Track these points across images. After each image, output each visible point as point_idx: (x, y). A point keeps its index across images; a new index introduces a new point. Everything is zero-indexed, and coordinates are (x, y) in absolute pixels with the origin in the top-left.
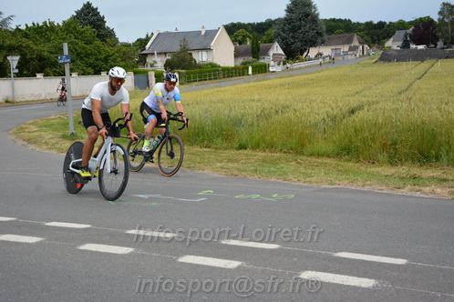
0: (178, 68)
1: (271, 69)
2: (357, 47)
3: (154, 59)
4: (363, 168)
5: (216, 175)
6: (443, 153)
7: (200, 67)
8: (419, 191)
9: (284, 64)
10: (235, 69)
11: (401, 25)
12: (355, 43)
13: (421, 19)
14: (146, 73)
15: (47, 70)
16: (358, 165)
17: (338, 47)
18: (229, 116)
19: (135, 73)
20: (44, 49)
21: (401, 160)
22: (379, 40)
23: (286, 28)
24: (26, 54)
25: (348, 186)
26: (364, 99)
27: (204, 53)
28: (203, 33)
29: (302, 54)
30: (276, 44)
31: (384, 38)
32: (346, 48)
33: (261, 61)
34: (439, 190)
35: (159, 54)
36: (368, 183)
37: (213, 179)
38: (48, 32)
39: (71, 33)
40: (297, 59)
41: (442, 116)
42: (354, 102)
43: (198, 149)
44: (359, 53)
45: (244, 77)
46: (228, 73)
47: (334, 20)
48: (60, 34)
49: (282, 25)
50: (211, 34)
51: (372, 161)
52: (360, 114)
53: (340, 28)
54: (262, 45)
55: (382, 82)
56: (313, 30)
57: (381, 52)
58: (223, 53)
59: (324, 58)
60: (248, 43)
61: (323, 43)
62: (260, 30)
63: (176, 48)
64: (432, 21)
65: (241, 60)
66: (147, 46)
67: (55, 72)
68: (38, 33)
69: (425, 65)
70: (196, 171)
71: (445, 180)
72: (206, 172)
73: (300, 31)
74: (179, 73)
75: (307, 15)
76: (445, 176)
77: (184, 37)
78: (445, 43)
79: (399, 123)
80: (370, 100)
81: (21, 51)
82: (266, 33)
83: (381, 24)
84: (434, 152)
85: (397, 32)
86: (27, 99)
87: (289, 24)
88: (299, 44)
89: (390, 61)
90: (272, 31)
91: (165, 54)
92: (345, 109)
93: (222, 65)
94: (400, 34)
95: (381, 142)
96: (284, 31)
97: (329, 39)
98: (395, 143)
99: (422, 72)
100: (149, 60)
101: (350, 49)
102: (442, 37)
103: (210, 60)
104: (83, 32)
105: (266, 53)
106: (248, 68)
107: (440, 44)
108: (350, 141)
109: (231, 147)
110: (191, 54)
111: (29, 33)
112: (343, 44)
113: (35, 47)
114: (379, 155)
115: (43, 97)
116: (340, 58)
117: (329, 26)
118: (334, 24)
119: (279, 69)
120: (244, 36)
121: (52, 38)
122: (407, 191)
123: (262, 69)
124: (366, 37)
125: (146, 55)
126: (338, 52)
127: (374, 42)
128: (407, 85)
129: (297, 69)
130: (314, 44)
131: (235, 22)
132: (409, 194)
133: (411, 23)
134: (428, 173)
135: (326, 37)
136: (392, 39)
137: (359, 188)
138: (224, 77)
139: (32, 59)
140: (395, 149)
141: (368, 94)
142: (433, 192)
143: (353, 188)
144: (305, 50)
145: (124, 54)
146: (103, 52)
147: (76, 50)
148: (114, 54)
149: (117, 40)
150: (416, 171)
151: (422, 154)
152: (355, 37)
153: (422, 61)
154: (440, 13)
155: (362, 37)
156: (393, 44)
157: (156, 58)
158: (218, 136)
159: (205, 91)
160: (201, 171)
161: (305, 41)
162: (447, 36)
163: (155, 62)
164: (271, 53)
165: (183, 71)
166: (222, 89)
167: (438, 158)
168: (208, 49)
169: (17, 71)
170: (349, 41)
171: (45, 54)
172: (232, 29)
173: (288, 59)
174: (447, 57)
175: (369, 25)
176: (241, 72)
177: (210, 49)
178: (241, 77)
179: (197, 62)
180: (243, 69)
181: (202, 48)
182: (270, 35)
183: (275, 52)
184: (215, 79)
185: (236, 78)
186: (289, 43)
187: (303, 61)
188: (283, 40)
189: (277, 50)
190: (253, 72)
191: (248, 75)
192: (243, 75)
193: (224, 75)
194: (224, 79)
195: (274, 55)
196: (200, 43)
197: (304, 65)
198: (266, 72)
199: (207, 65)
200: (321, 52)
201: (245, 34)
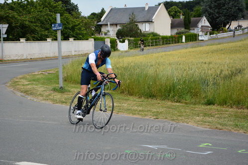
0: (127, 36)
1: (200, 38)
3: (107, 29)
7: (144, 35)
9: (210, 34)
10: (172, 37)
14: (103, 40)
15: (28, 35)
19: (95, 40)
20: (26, 19)
23: (212, 5)
24: (12, 23)
27: (147, 25)
28: (146, 9)
29: (225, 26)
30: (204, 18)
33: (192, 32)
35: (112, 25)
38: (29, 6)
39: (47, 7)
40: (221, 30)
45: (179, 44)
46: (166, 41)
48: (38, 7)
50: (153, 10)
54: (192, 19)
56: (235, 6)
58: (162, 25)
59: (243, 30)
60: (182, 17)
61: (244, 18)
63: (125, 20)
65: (175, 31)
66: (102, 19)
67: (34, 37)
68: (21, 7)
73: (224, 8)
74: (129, 40)
77: (133, 11)
81: (7, 20)
86: (12, 58)
87: (215, 2)
88: (223, 18)
90: (201, 8)
91: (116, 25)
93: (161, 35)
96: (211, 8)
100: (103, 30)
103: (153, 31)
104: (56, 7)
105: (196, 25)
106: (182, 37)
110: (137, 25)
111: (15, 6)
113: (19, 18)
115: (24, 57)
119: (205, 38)
120: (176, 12)
121: (32, 10)
123: (193, 38)
125: (101, 26)
129: (221, 38)
130: (235, 18)
135: (246, 12)
138: (163, 44)
139: (16, 27)
144: (228, 23)
145: (86, 24)
146: (70, 23)
147: (50, 21)
148: (79, 24)
149: (79, 14)
157: (109, 28)
161: (228, 16)
163: (109, 31)
164: (200, 25)
165: (132, 38)
168: (150, 22)
169: (6, 36)
171: (27, 23)
173: (213, 30)
176: (177, 40)
177: (152, 22)
178: (177, 44)
179: (142, 32)
180: (178, 38)
181: (145, 21)
182: (199, 10)
183: (203, 24)
184: (156, 45)
185: (172, 45)
186: (215, 17)
187: (226, 32)
188: (209, 15)
189: (205, 23)
190: (186, 40)
191: (182, 42)
192: (178, 42)
193: (163, 42)
194: (163, 46)
195: (202, 26)
196: (144, 17)
197: (226, 35)
198: (196, 40)
199: (150, 34)
200: (240, 24)
201: (177, 10)
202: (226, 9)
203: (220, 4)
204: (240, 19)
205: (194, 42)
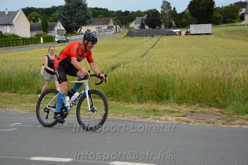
1: (56, 40)
2: (112, 27)
4: (122, 105)
5: (22, 112)
6: (171, 95)
7: (5, 37)
8: (159, 119)
10: (31, 39)
11: (139, 14)
12: (111, 24)
13: (151, 10)
16: (118, 103)
17: (100, 26)
18: (30, 71)
21: (145, 99)
22: (126, 23)
23: (66, 13)
25: (114, 117)
26: (119, 60)
27: (8, 27)
28: (7, 13)
29: (77, 30)
30: (59, 23)
31: (129, 22)
32: (105, 27)
33: (49, 34)
34: (170, 118)
36: (126, 114)
37: (20, 115)
40: (74, 33)
41: (169, 71)
42: (114, 62)
43: (8, 94)
44: (114, 31)
45: (38, 44)
46: (26, 42)
47: (97, 9)
49: (63, 11)
50: (12, 14)
51: (128, 100)
52: (119, 70)
53: (101, 14)
54: (49, 23)
55: (129, 49)
57: (127, 31)
58: (22, 28)
60: (40, 22)
61: (91, 23)
62: (48, 13)
64: (157, 12)
65: (35, 33)
69: (155, 39)
70: (7, 109)
71: (173, 112)
72: (15, 110)
73: (75, 15)
75: (80, 4)
76: (172, 109)
78: (165, 26)
79: (143, 76)
80: (123, 60)
82: (52, 15)
83: (127, 13)
84: (165, 94)
85: (137, 18)
87: (68, 10)
88: (74, 24)
89: (133, 36)
90: (56, 14)
92: (108, 67)
93: (21, 36)
94: (139, 19)
95: (132, 88)
96: (64, 14)
97: (94, 21)
98: (141, 88)
99: (153, 44)
101: (108, 28)
102: (164, 22)
103: (13, 33)
105: (52, 29)
106: (40, 39)
107: (163, 26)
108: (113, 87)
109: (32, 93)
112: (104, 24)
114: (132, 97)
116: (102, 34)
117: (94, 13)
118: (97, 11)
120: (36, 17)
122: (150, 119)
123: (50, 40)
124: (118, 20)
126: (100, 29)
127: (123, 24)
128: (145, 51)
129: (74, 40)
130: (84, 24)
131: (30, 7)
132: (152, 121)
133: (145, 13)
134: (163, 107)
135: (92, 19)
136: (134, 22)
137: (121, 118)
138: (23, 45)
140: (142, 93)
141: (121, 57)
142: (167, 120)
143: (117, 118)
144: (79, 27)
150: (155, 106)
151: (158, 95)
152: (111, 20)
153: (153, 37)
154: (162, 7)
155: (115, 20)
156: (135, 25)
158: (22, 85)
159: (10, 54)
160: (11, 110)
161: (79, 22)
162: (166, 21)
164: (56, 29)
166: (23, 52)
167: (167, 98)
168: (11, 25)
170: (107, 23)
172: (28, 12)
173: (67, 33)
174: (167, 35)
175: (119, 12)
176: (35, 41)
177: (12, 25)
178: (36, 45)
179: (3, 33)
180: (37, 39)
181: (6, 23)
182: (55, 16)
183: (59, 28)
184: (17, 45)
185: (32, 45)
186: (68, 22)
187: (77, 35)
188: (64, 21)
189: (60, 27)
190: (44, 41)
191: (40, 43)
192: (37, 43)
193: (23, 43)
194: (23, 46)
195: (58, 30)
196: (4, 21)
197: (78, 38)
198: (53, 41)
199: (10, 36)
200: (89, 29)
201: (37, 15)
202: (76, 16)
203: (72, 11)
204: (89, 25)
205: (51, 43)
